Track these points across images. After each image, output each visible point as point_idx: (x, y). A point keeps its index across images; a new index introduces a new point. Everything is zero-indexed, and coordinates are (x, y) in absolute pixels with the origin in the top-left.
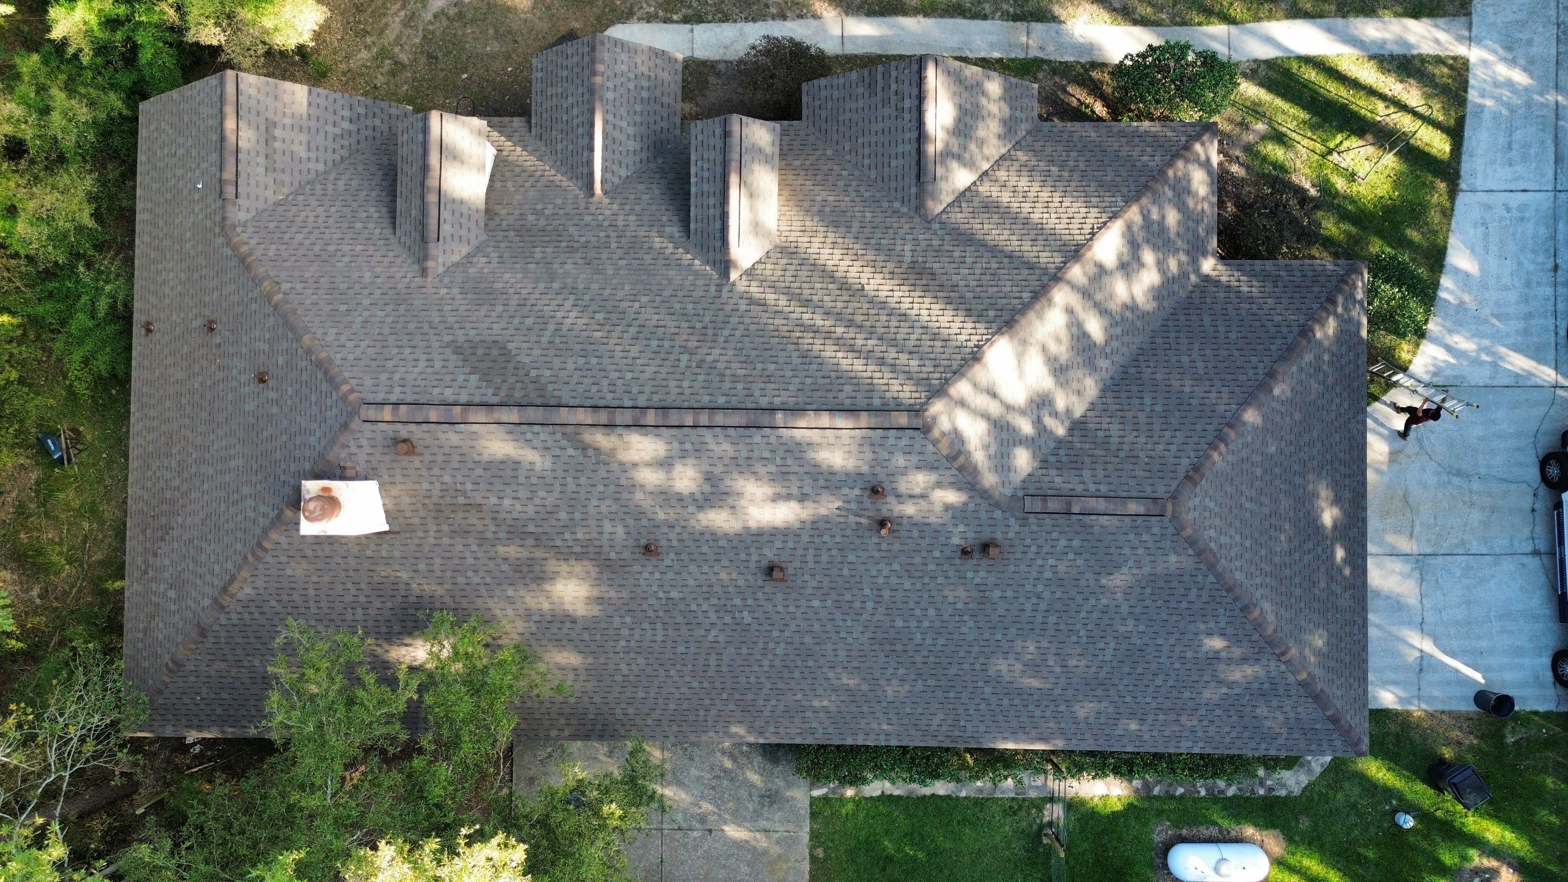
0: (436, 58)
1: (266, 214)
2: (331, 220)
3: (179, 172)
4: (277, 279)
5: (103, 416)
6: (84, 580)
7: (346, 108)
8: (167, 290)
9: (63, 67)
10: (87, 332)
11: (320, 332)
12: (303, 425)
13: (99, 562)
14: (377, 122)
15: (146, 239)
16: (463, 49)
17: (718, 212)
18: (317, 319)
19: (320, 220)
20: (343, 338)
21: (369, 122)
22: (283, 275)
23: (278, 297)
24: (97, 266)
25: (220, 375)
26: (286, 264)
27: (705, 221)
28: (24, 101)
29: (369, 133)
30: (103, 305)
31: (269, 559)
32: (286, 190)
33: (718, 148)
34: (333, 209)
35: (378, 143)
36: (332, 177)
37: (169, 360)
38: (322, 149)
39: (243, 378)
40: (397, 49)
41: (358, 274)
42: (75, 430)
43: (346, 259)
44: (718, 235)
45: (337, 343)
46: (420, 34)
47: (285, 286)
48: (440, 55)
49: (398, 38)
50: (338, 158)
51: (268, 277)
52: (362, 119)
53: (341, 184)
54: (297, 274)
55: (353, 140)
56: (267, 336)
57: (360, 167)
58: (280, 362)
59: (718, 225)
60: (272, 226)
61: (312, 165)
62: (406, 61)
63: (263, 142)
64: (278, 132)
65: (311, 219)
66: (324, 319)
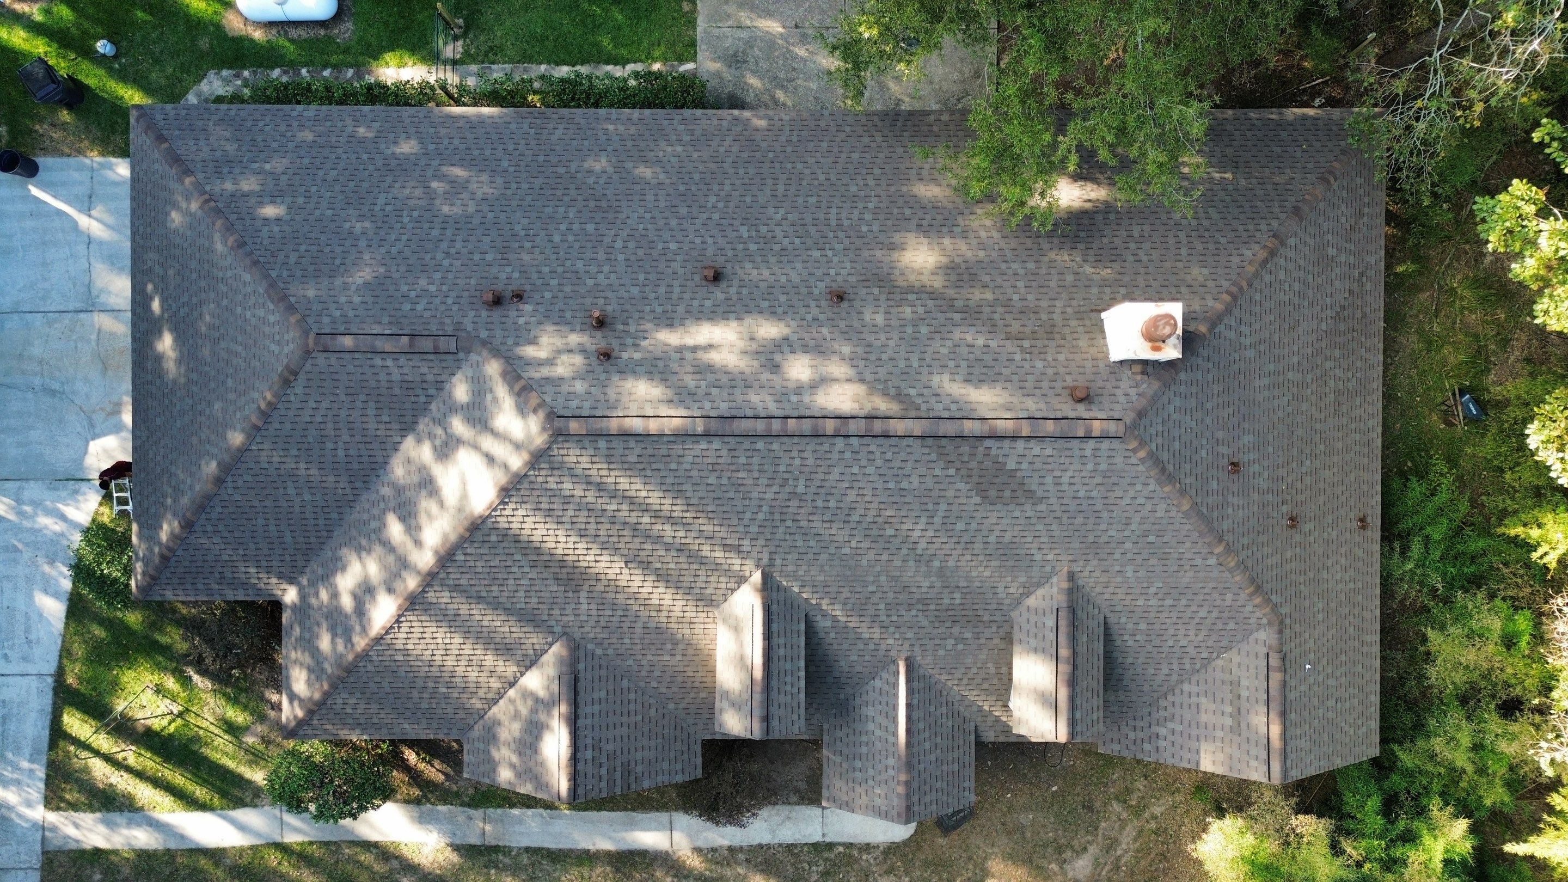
0: (1084, 807)
1: (1239, 637)
2: (1171, 631)
3: (1331, 682)
4: (1222, 568)
5: (1420, 439)
6: (1438, 272)
7: (1162, 749)
8: (1343, 561)
9: (1464, 795)
10: (1433, 520)
11: (1173, 514)
12: (1188, 418)
13: (1421, 290)
14: (1132, 735)
15: (1367, 615)
16: (1056, 816)
17: (775, 640)
18: (1177, 526)
19: (1182, 632)
20: (1149, 507)
21: (1140, 734)
22: (1215, 574)
23: (1219, 549)
24: (1425, 590)
25: (1282, 472)
26: (1214, 585)
27: (788, 631)
28: (1499, 756)
29: (1139, 724)
30: (1416, 549)
31: (1226, 284)
32: (1220, 662)
33: (776, 705)
34: (1171, 643)
35: (1130, 714)
36: (1174, 678)
37: (1339, 490)
38: (1185, 706)
39: (1256, 468)
40: (1124, 815)
41: (1140, 574)
42: (1450, 424)
43: (1152, 590)
44: (775, 617)
45: (1155, 501)
46: (1100, 832)
47: (1212, 561)
48: (1080, 810)
49: (1122, 828)
50: (1170, 698)
51: (1230, 571)
52: (1146, 738)
53: (1165, 671)
54: (1202, 574)
55: (1155, 716)
56: (1230, 511)
57: (1146, 688)
58: (1215, 482)
59: (775, 627)
60: (1231, 626)
61: (1195, 689)
62: (1115, 803)
63: (1243, 711)
64: (1229, 722)
65: (1192, 632)
66: (1170, 527)
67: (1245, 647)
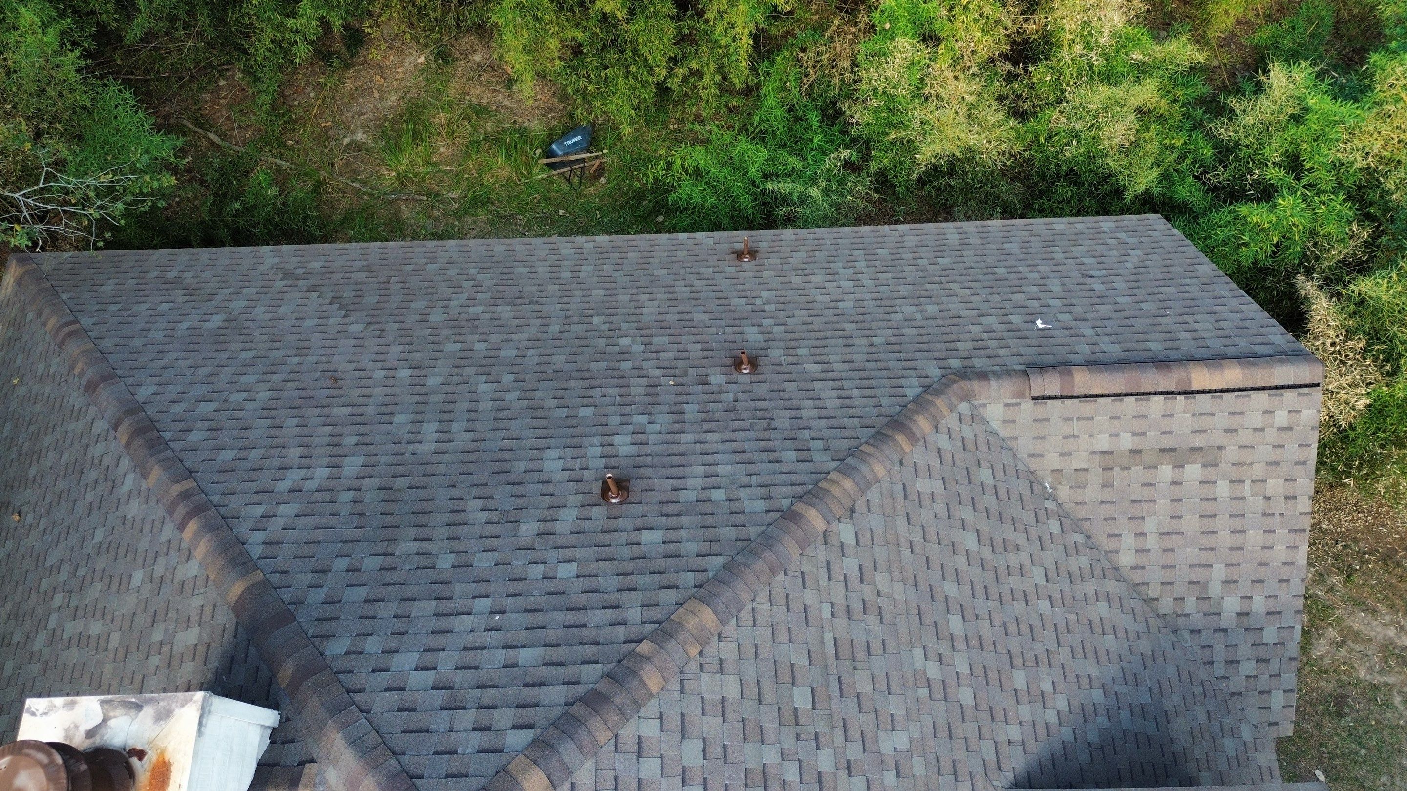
1: (1007, 459)
5: (622, 207)
6: (371, 195)
7: (1272, 605)
11: (728, 651)
12: (462, 623)
21: (1244, 650)
22: (875, 522)
23: (815, 519)
25: (638, 388)
26: (901, 522)
29: (1220, 653)
31: (169, 531)
32: (1064, 493)
34: (1044, 605)
35: (1202, 674)
42: (601, 171)
46: (1378, 679)
50: (1153, 591)
51: (864, 487)
52: (1251, 637)
53: (1102, 609)
54: (880, 553)
55: (1197, 620)
56: (718, 495)
57: (1144, 646)
58: (646, 536)
61: (1128, 541)
63: (1168, 442)
67: (1024, 445)
